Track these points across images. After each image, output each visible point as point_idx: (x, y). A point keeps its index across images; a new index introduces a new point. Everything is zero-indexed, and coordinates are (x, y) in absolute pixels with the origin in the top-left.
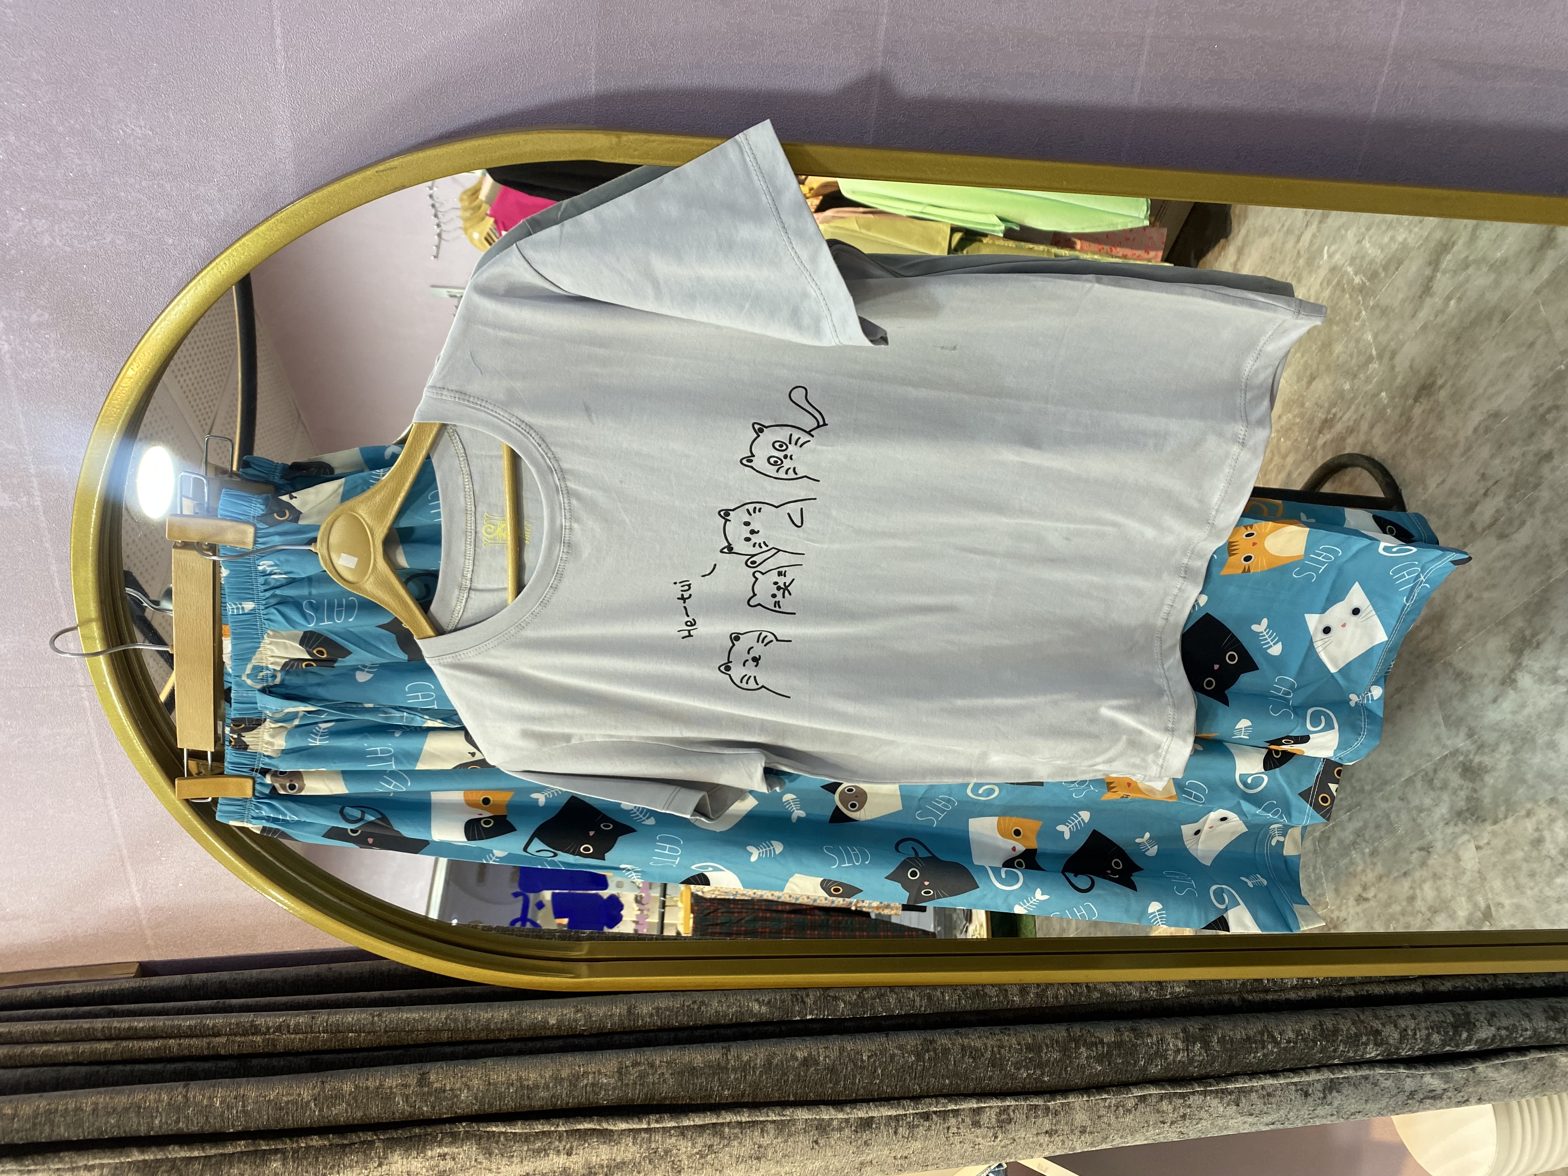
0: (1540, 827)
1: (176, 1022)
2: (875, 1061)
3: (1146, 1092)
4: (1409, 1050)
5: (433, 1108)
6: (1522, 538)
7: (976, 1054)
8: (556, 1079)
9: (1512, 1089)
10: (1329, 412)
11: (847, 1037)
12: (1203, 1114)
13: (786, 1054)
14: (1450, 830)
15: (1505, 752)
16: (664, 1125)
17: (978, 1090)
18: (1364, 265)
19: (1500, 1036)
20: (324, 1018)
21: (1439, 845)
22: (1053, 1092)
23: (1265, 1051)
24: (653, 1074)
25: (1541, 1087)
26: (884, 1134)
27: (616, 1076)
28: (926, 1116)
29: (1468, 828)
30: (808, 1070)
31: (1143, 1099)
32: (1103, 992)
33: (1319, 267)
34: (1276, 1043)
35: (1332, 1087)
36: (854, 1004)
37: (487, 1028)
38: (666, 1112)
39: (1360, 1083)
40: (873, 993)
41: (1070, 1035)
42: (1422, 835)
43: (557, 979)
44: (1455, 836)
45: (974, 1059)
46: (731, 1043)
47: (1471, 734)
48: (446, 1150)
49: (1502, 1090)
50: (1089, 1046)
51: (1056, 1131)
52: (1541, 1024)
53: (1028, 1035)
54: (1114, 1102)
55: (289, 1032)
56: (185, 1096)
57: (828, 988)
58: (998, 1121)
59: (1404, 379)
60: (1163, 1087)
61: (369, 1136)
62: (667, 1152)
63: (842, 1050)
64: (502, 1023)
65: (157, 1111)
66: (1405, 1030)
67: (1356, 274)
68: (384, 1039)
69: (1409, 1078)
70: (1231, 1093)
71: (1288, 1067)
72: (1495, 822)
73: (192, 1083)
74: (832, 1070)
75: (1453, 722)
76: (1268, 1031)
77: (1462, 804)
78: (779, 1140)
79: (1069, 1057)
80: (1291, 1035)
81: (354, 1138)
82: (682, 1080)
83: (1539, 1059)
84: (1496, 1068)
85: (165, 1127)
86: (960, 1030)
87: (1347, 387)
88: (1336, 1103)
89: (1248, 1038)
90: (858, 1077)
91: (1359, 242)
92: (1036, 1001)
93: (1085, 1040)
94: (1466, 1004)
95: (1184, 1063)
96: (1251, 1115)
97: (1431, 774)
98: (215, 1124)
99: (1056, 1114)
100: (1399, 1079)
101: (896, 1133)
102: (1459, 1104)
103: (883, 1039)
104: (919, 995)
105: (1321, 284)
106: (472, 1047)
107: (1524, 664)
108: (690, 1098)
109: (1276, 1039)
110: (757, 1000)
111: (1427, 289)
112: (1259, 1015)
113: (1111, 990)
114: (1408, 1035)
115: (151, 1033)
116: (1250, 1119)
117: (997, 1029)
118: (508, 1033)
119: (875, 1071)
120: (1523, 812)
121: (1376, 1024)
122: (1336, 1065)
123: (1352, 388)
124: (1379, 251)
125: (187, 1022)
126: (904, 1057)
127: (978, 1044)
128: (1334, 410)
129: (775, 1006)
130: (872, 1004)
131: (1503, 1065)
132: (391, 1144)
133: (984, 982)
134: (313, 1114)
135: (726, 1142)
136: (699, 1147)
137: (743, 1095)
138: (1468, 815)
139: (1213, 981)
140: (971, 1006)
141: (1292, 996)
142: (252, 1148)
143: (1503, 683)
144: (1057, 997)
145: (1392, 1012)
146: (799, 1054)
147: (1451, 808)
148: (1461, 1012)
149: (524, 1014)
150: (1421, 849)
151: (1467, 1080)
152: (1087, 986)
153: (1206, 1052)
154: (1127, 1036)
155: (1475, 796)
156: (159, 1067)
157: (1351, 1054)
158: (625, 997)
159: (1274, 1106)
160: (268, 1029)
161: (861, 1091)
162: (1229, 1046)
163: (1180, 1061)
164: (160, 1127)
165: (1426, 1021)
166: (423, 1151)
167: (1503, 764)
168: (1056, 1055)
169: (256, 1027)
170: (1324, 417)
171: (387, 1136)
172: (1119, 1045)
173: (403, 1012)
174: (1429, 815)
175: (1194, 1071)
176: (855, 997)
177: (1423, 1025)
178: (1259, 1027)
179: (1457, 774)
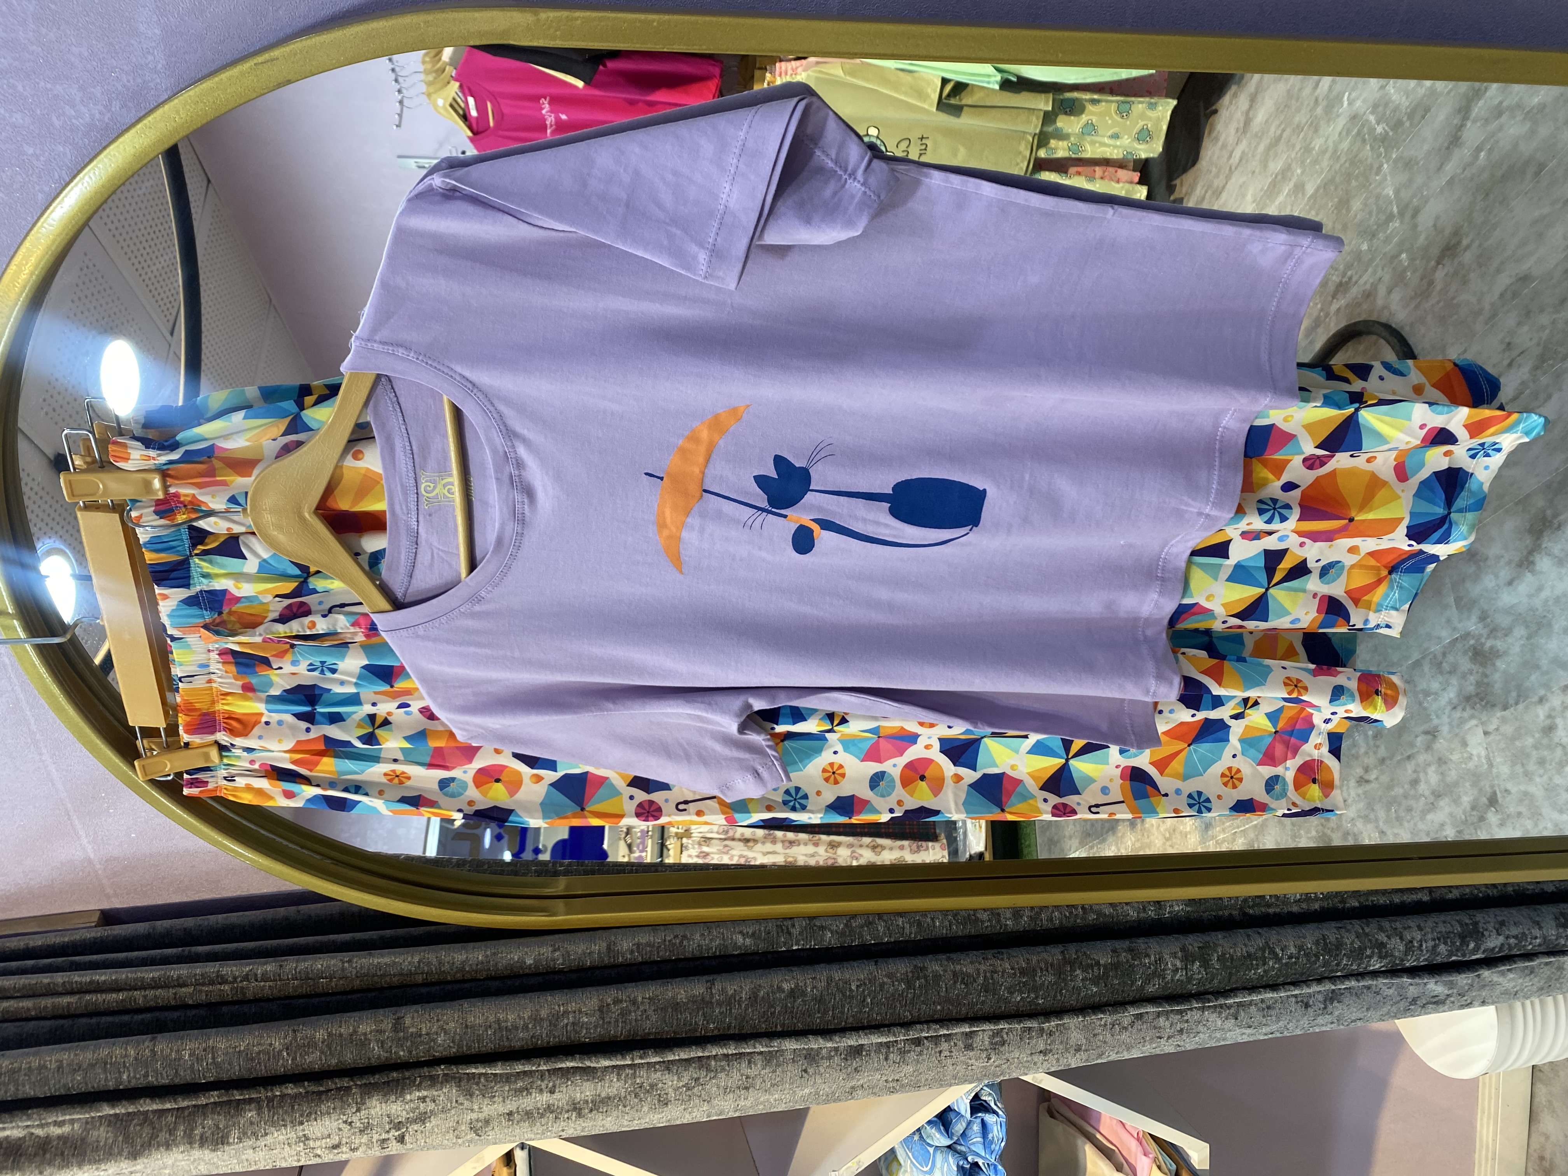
0: (1553, 714)
1: (139, 975)
2: (864, 990)
3: (1142, 1011)
4: (1414, 961)
5: (410, 1052)
7: (967, 980)
8: (535, 1020)
9: (1516, 992)
10: (1344, 275)
11: (835, 967)
12: (1200, 1028)
13: (772, 986)
14: (1457, 714)
15: (1519, 636)
16: (648, 1060)
17: (971, 1015)
18: (1387, 114)
19: (1509, 945)
20: (293, 965)
21: (1445, 729)
22: (1048, 1014)
23: (1266, 967)
24: (635, 1011)
25: (1546, 989)
26: (876, 1060)
27: (597, 1014)
28: (918, 1042)
29: (1476, 713)
30: (795, 1001)
31: (1140, 1016)
32: (1099, 913)
33: (1338, 116)
34: (1277, 959)
35: (1333, 997)
36: (842, 933)
37: (462, 969)
38: (650, 1048)
39: (1362, 993)
40: (859, 921)
41: (1065, 958)
42: (1428, 718)
43: (532, 918)
44: (1462, 722)
45: (966, 985)
46: (715, 976)
47: (1483, 618)
48: (425, 1093)
49: (1506, 993)
50: (1085, 968)
51: (1051, 1051)
52: (1552, 932)
53: (1021, 958)
54: (1109, 1020)
55: (257, 980)
56: (153, 1051)
57: (815, 918)
58: (991, 1043)
59: (1426, 239)
60: (1160, 1005)
61: (345, 1082)
62: (652, 1086)
63: (830, 980)
64: (478, 964)
65: (125, 1066)
66: (1411, 942)
67: (1378, 123)
68: (357, 983)
69: (1411, 986)
70: (1229, 1007)
71: (1289, 981)
72: (1505, 708)
73: (159, 1036)
74: (820, 1000)
75: (1464, 605)
76: (1269, 947)
77: (1471, 689)
78: (767, 1071)
79: (1064, 980)
80: (1293, 950)
81: (330, 1084)
82: (665, 1015)
83: (1547, 964)
84: (1503, 973)
85: (133, 1081)
86: (952, 956)
87: (1365, 247)
88: (1336, 1013)
89: (1249, 955)
90: (847, 1006)
91: (1383, 87)
92: (1029, 925)
93: (1081, 962)
94: (1474, 912)
95: (1182, 981)
96: (1250, 1027)
97: (1440, 658)
98: (185, 1076)
99: (1051, 1034)
100: (1403, 988)
101: (886, 1059)
102: (1462, 1007)
103: (872, 965)
104: (909, 922)
105: (1340, 133)
106: (449, 987)
107: (1544, 546)
108: (675, 1032)
109: (1278, 955)
110: (741, 932)
111: (1455, 140)
112: (1260, 930)
113: (1108, 911)
114: (1414, 946)
115: (114, 986)
116: (1249, 1031)
117: (989, 953)
118: (485, 973)
119: (864, 1000)
120: (1535, 699)
121: (1382, 937)
122: (1339, 977)
123: (1369, 250)
124: (1404, 97)
125: (150, 974)
126: (893, 985)
127: (970, 969)
128: (1349, 273)
129: (759, 938)
130: (860, 932)
131: (1509, 970)
132: (369, 1090)
133: (975, 907)
134: (286, 1063)
135: (712, 1074)
136: (685, 1080)
137: (729, 1028)
138: (1477, 700)
139: (1214, 898)
140: (963, 931)
141: (1295, 909)
142: (225, 1099)
143: (1520, 565)
144: (1051, 920)
145: (1398, 924)
146: (786, 986)
147: (1460, 692)
148: (1467, 921)
149: (500, 954)
150: (1427, 733)
151: (1472, 985)
152: (1083, 907)
153: (1205, 970)
154: (1123, 956)
155: (1485, 680)
156: (126, 1018)
157: (1354, 967)
158: (605, 934)
159: (1274, 1018)
160: (235, 978)
161: (851, 1020)
162: (1229, 963)
163: (1178, 980)
164: (129, 1082)
165: (1432, 932)
166: (402, 1094)
167: (1517, 649)
168: (1051, 978)
169: (222, 977)
170: (1338, 280)
171: (364, 1081)
172: (1116, 966)
173: (372, 956)
174: (1436, 700)
175: (1194, 989)
176: (842, 926)
177: (1430, 936)
178: (1260, 942)
179: (1467, 657)
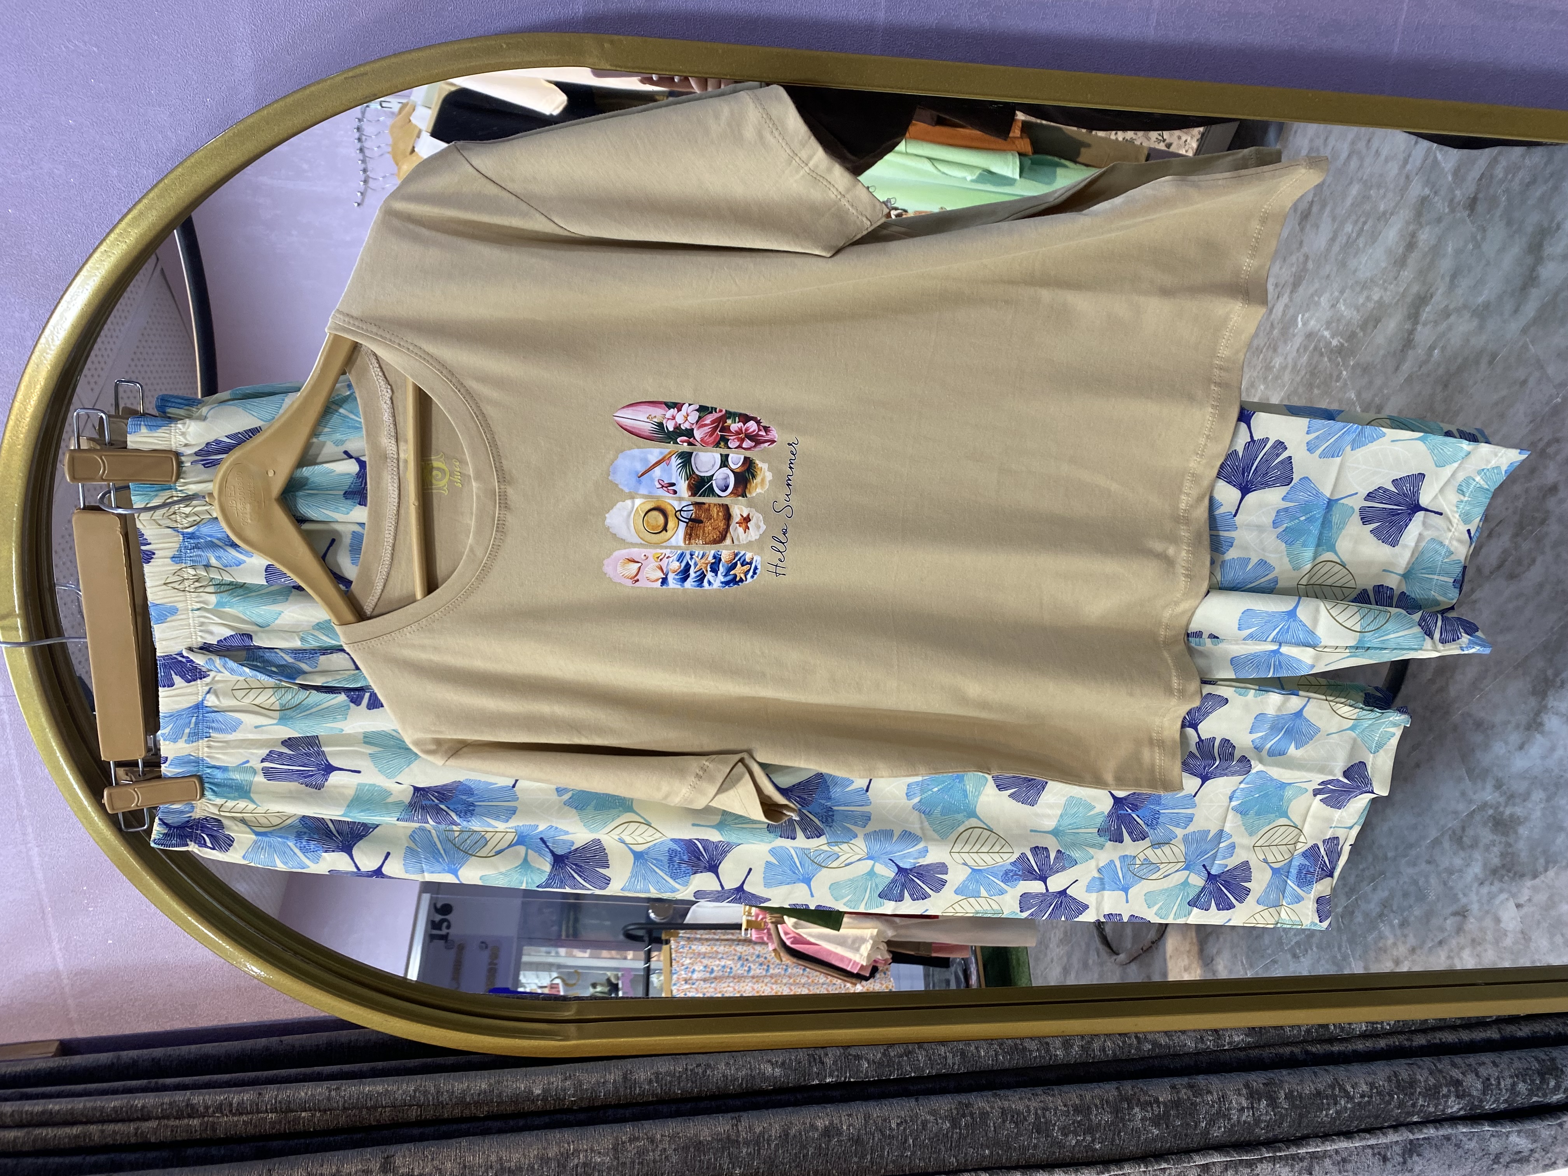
1: (99, 1104)
2: (905, 1129)
3: (1209, 1160)
4: (1493, 1103)
6: (1534, 575)
7: (1018, 1118)
8: (542, 1159)
11: (872, 1103)
13: (805, 1124)
14: (1485, 890)
15: (1538, 800)
17: (1023, 1162)
18: (1341, 328)
20: (273, 1096)
21: (1475, 907)
22: (1105, 1162)
23: (1338, 1107)
24: (653, 1151)
27: (611, 1153)
29: (1505, 886)
30: (830, 1141)
31: (1206, 1168)
32: (1155, 1044)
33: (1294, 336)
34: (1350, 1098)
35: (1412, 1149)
36: (879, 1063)
37: (462, 1102)
39: (1443, 1145)
40: (898, 1050)
41: (1120, 1093)
42: (1455, 899)
43: (542, 1043)
44: (1492, 897)
45: (1016, 1124)
46: (741, 1114)
47: (1499, 785)
50: (1144, 1106)
53: (1073, 1094)
54: (1173, 1172)
55: (231, 1111)
57: (849, 1047)
60: (1228, 1154)
63: (867, 1117)
64: (479, 1095)
66: (1488, 1079)
67: (1333, 337)
68: (343, 1120)
69: (1494, 1137)
70: (1302, 1160)
71: (1363, 1126)
72: (1535, 877)
74: (857, 1141)
75: (1478, 775)
76: (1339, 1085)
77: (1496, 861)
79: (1122, 1119)
82: (687, 1156)
86: (998, 1092)
88: (1417, 1169)
89: (1319, 1093)
90: (887, 1149)
91: (1333, 306)
92: (1081, 1056)
93: (1139, 1100)
94: (1551, 1049)
95: (1249, 1123)
97: (1459, 832)
100: (1484, 1139)
102: (1551, 1167)
103: (913, 1102)
104: (951, 1051)
105: (1298, 350)
106: (444, 1128)
107: (1549, 706)
109: (1349, 1093)
110: (770, 1061)
111: (1408, 343)
112: (1327, 1068)
113: (1163, 1040)
114: (1492, 1085)
115: (69, 1118)
117: (1039, 1090)
118: (486, 1109)
119: (906, 1140)
121: (1456, 1074)
122: (1415, 1123)
124: (1355, 313)
125: (111, 1104)
126: (937, 1124)
127: (1020, 1106)
129: (790, 1068)
130: (899, 1062)
133: (1023, 1035)
137: (757, 1173)
138: (1505, 872)
139: (1275, 1028)
140: (1010, 1062)
141: (1360, 1045)
143: (1528, 728)
144: (1104, 1050)
145: (1471, 1060)
146: (820, 1124)
147: (1485, 865)
148: (1544, 1057)
149: (505, 1083)
150: (1455, 914)
151: (1555, 1138)
152: (1136, 1037)
153: (1273, 1110)
154: (1184, 1093)
155: (1510, 850)
156: (77, 1159)
157: (1432, 1109)
158: (620, 1062)
159: (1351, 1174)
160: (207, 1108)
161: (891, 1166)
162: (1298, 1103)
163: (1245, 1122)
165: (1509, 1070)
167: (1538, 814)
168: (1107, 1118)
169: (192, 1107)
172: (1177, 1104)
173: (365, 1084)
174: (1461, 877)
175: (1261, 1133)
176: (879, 1056)
177: (1507, 1073)
178: (1329, 1079)
179: (1488, 829)
